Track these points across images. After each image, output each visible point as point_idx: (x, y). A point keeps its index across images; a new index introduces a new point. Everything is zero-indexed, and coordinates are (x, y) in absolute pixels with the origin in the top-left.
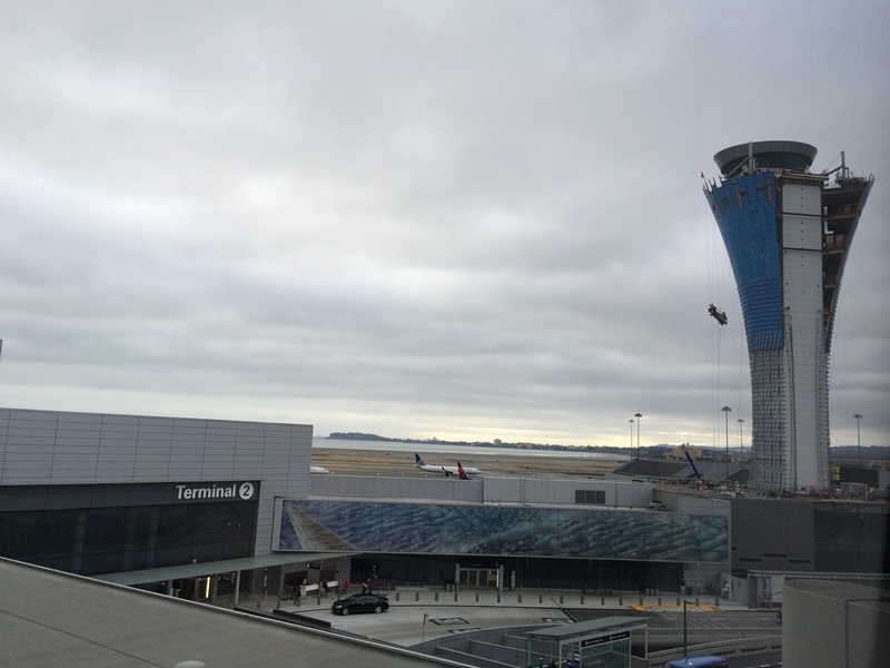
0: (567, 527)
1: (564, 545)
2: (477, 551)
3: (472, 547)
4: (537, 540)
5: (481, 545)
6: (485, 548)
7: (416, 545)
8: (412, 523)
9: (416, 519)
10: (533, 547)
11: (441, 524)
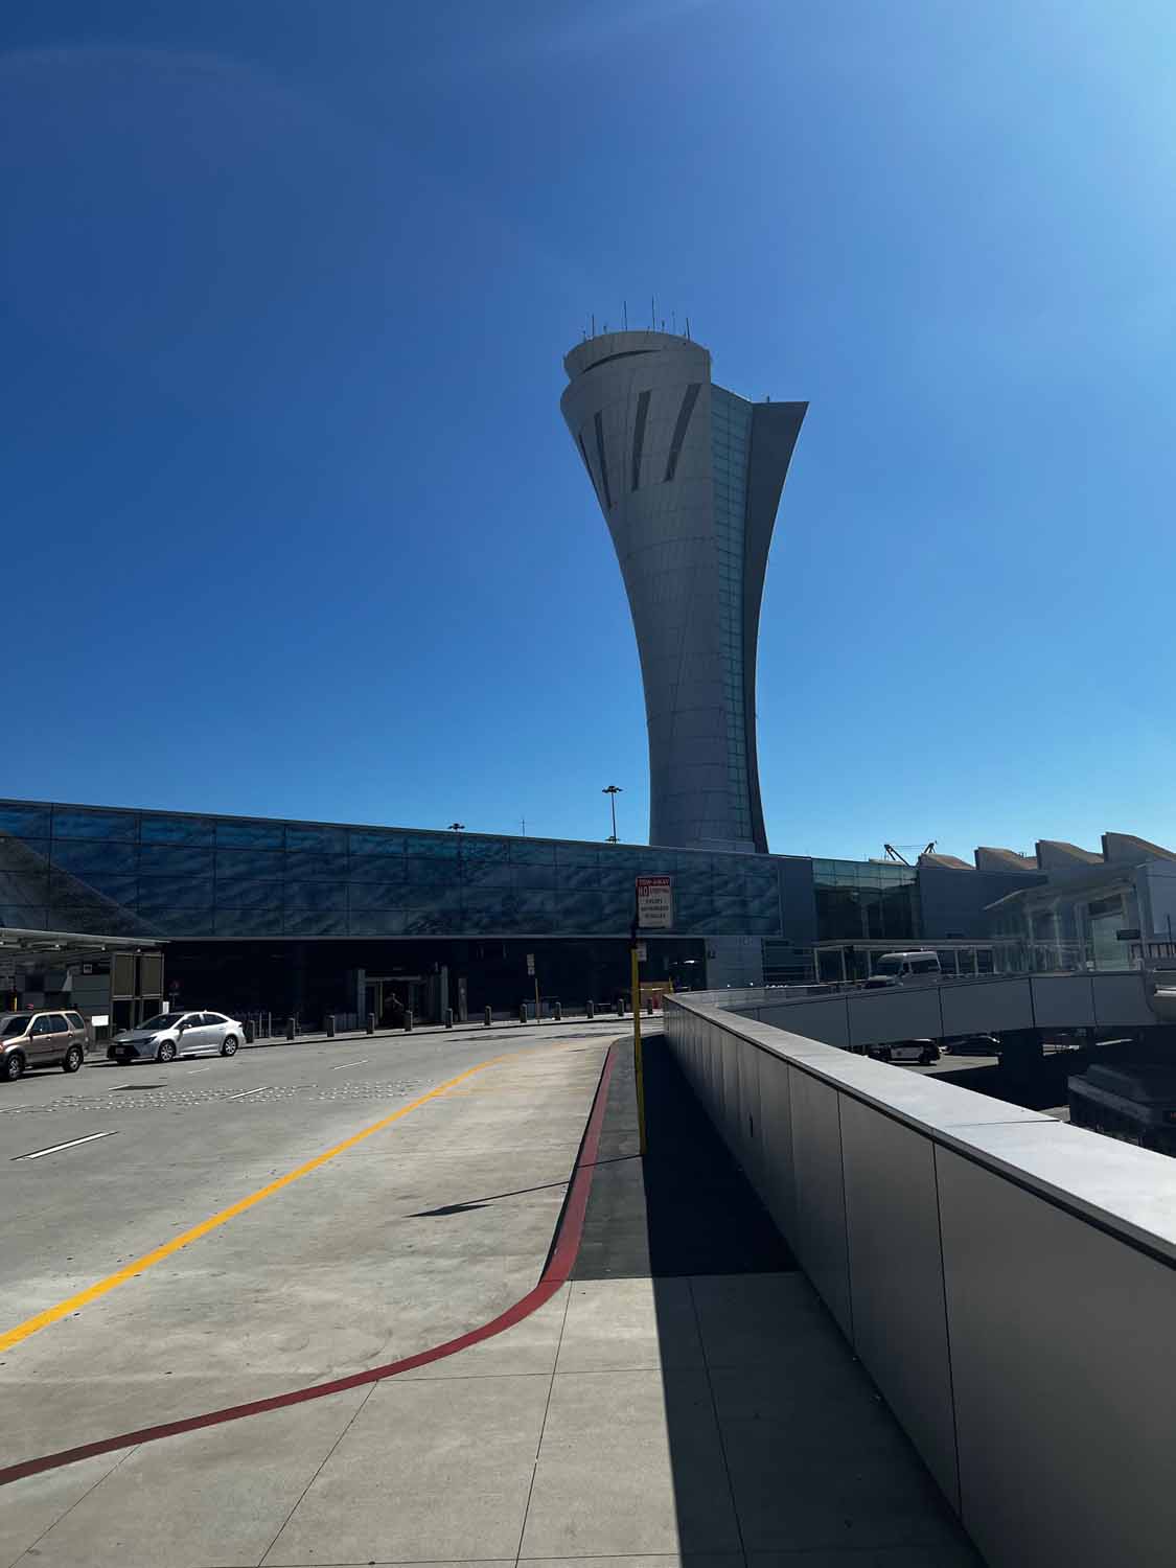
0: (569, 878)
1: (568, 912)
2: (421, 930)
3: (411, 920)
4: (524, 902)
5: (426, 918)
6: (434, 923)
7: (298, 919)
8: (284, 869)
9: (293, 859)
10: (519, 917)
11: (346, 870)
